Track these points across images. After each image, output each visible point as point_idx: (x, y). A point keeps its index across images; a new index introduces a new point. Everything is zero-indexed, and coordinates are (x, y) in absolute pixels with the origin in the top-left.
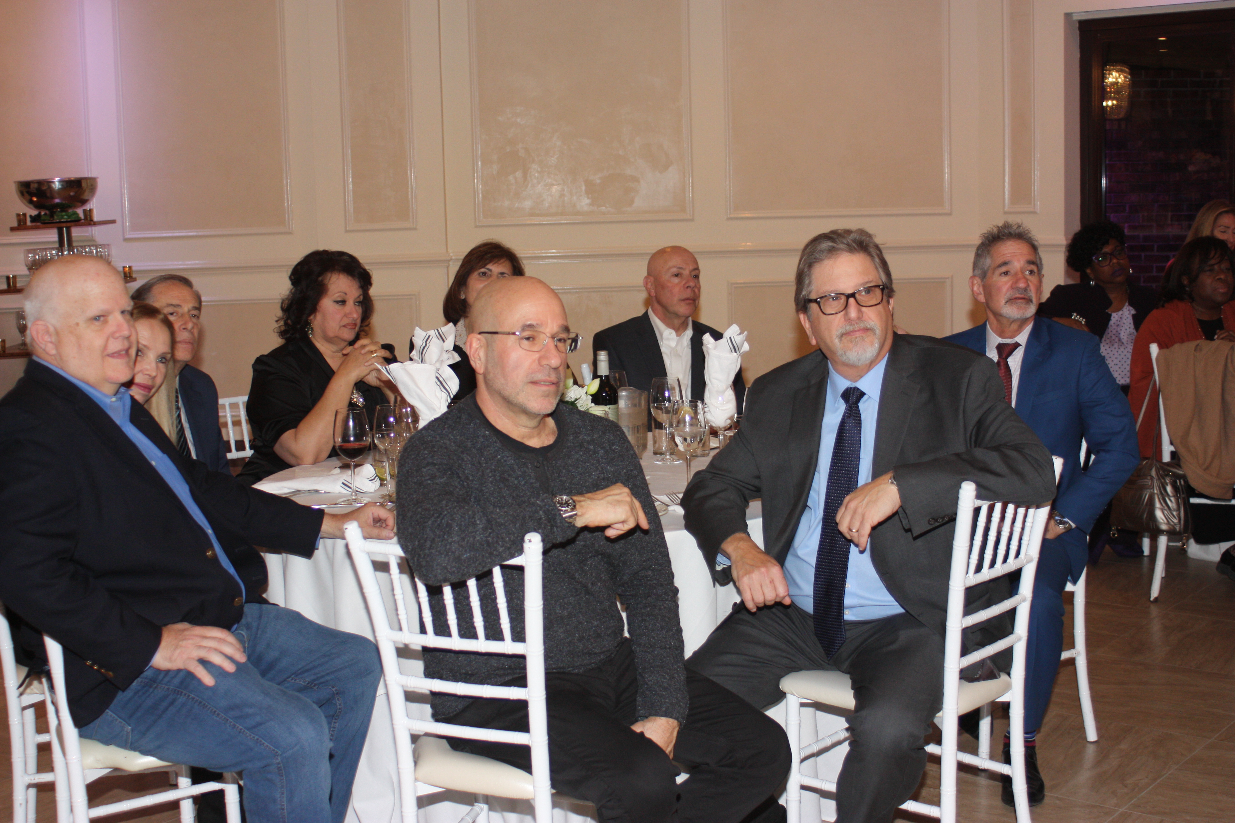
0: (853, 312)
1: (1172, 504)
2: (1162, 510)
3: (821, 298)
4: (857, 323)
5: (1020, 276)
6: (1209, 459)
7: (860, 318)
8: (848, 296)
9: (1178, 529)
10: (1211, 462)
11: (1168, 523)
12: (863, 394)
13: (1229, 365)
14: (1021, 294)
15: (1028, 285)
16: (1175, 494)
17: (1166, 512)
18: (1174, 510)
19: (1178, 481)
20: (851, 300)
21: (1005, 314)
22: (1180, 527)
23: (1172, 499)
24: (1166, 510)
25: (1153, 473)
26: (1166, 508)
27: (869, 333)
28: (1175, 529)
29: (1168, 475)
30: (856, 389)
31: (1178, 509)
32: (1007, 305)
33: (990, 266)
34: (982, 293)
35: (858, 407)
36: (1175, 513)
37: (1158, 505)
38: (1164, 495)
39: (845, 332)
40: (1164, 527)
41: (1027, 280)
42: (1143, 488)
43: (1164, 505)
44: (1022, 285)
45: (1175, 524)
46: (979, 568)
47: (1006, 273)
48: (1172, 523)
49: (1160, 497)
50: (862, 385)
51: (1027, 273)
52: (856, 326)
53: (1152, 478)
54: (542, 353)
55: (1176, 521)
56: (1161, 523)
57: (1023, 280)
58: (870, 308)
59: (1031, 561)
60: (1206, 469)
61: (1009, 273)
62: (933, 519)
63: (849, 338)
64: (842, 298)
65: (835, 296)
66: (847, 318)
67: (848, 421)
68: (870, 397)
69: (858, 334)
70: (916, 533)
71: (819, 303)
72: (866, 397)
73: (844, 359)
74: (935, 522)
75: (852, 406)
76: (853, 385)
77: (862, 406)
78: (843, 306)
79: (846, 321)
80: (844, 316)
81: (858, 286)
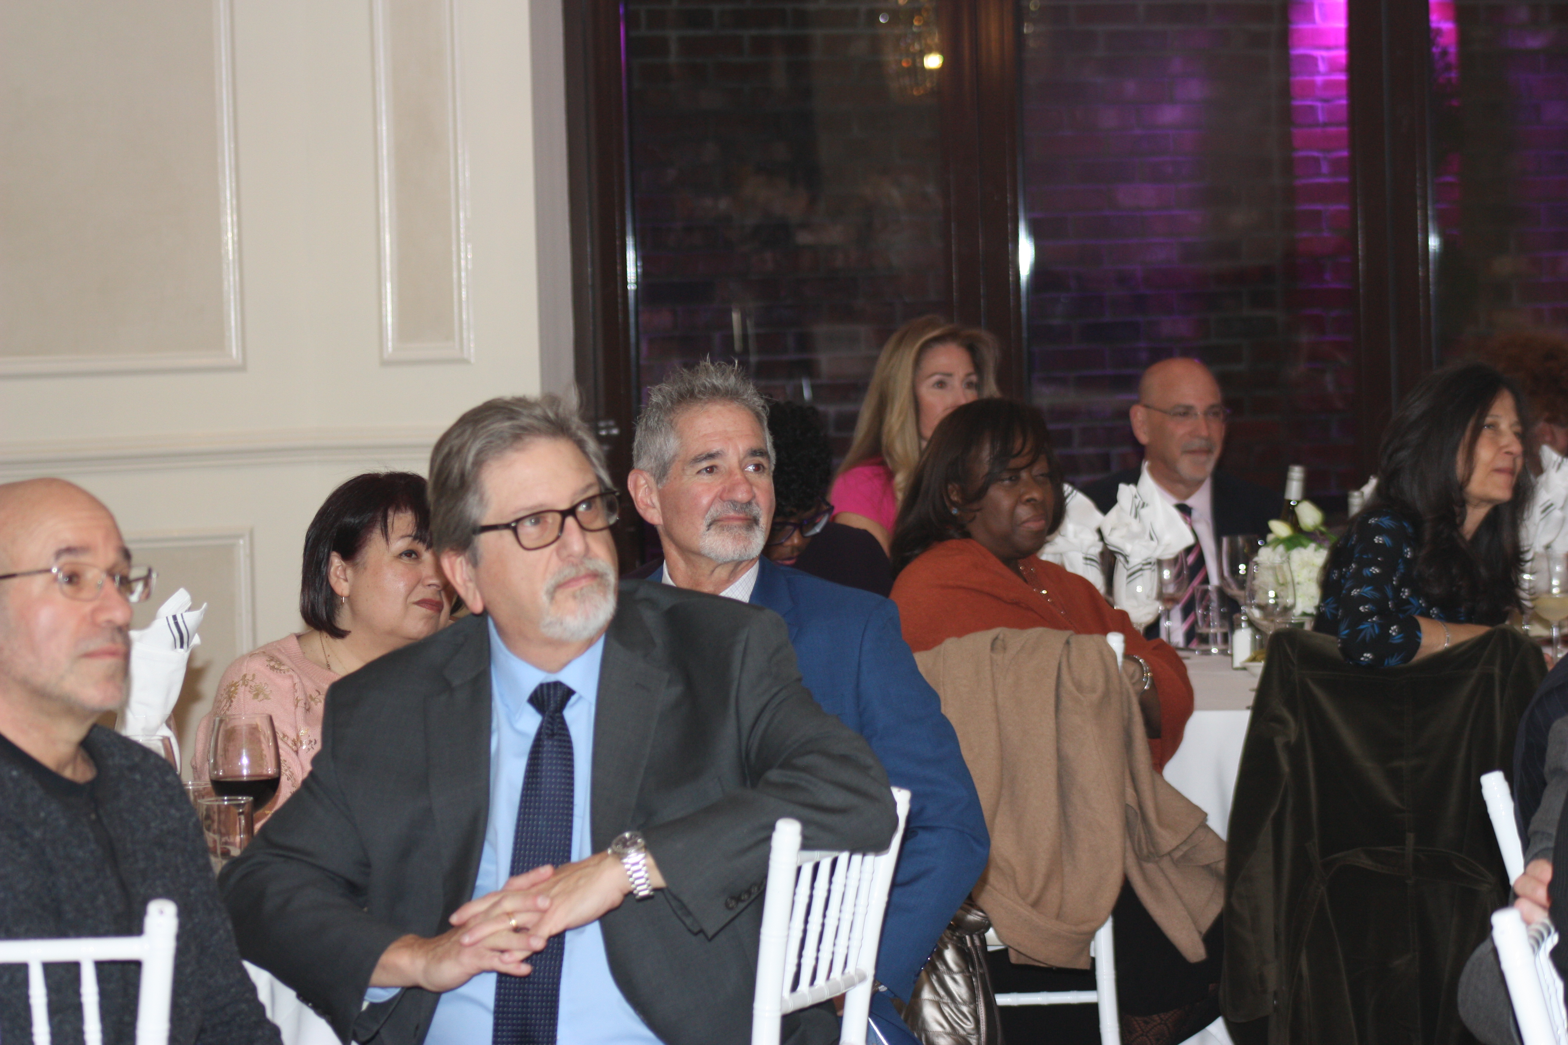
0: (574, 541)
1: (959, 988)
2: (938, 1006)
3: (518, 521)
5: (739, 476)
6: (1038, 884)
7: (587, 553)
8: (565, 514)
9: (974, 1042)
10: (1045, 888)
12: (570, 693)
13: (1065, 676)
14: (738, 512)
15: (754, 497)
16: (963, 966)
17: (946, 1010)
18: (965, 1003)
19: (967, 937)
20: (570, 521)
21: (705, 551)
23: (958, 977)
24: (947, 1004)
26: (946, 999)
27: (598, 580)
30: (558, 684)
32: (712, 531)
33: (675, 456)
34: (657, 504)
35: (562, 718)
36: (965, 1009)
38: (939, 970)
39: (562, 582)
40: (944, 1041)
41: (751, 484)
43: (942, 993)
44: (741, 495)
45: (969, 1034)
46: (795, 985)
47: (711, 470)
48: (962, 1032)
50: (569, 677)
51: (751, 468)
52: (581, 568)
54: (96, 603)
55: (970, 1026)
57: (744, 488)
58: (595, 534)
59: (863, 979)
60: (1035, 905)
61: (715, 470)
62: (732, 898)
63: (569, 590)
64: (553, 520)
65: (538, 516)
66: (565, 553)
67: (547, 743)
68: (580, 697)
69: (584, 583)
70: (710, 934)
71: (515, 531)
72: (573, 699)
73: (555, 632)
74: (737, 903)
75: (551, 717)
76: (552, 678)
77: (569, 714)
78: (556, 533)
79: (562, 560)
80: (558, 551)
81: (575, 494)
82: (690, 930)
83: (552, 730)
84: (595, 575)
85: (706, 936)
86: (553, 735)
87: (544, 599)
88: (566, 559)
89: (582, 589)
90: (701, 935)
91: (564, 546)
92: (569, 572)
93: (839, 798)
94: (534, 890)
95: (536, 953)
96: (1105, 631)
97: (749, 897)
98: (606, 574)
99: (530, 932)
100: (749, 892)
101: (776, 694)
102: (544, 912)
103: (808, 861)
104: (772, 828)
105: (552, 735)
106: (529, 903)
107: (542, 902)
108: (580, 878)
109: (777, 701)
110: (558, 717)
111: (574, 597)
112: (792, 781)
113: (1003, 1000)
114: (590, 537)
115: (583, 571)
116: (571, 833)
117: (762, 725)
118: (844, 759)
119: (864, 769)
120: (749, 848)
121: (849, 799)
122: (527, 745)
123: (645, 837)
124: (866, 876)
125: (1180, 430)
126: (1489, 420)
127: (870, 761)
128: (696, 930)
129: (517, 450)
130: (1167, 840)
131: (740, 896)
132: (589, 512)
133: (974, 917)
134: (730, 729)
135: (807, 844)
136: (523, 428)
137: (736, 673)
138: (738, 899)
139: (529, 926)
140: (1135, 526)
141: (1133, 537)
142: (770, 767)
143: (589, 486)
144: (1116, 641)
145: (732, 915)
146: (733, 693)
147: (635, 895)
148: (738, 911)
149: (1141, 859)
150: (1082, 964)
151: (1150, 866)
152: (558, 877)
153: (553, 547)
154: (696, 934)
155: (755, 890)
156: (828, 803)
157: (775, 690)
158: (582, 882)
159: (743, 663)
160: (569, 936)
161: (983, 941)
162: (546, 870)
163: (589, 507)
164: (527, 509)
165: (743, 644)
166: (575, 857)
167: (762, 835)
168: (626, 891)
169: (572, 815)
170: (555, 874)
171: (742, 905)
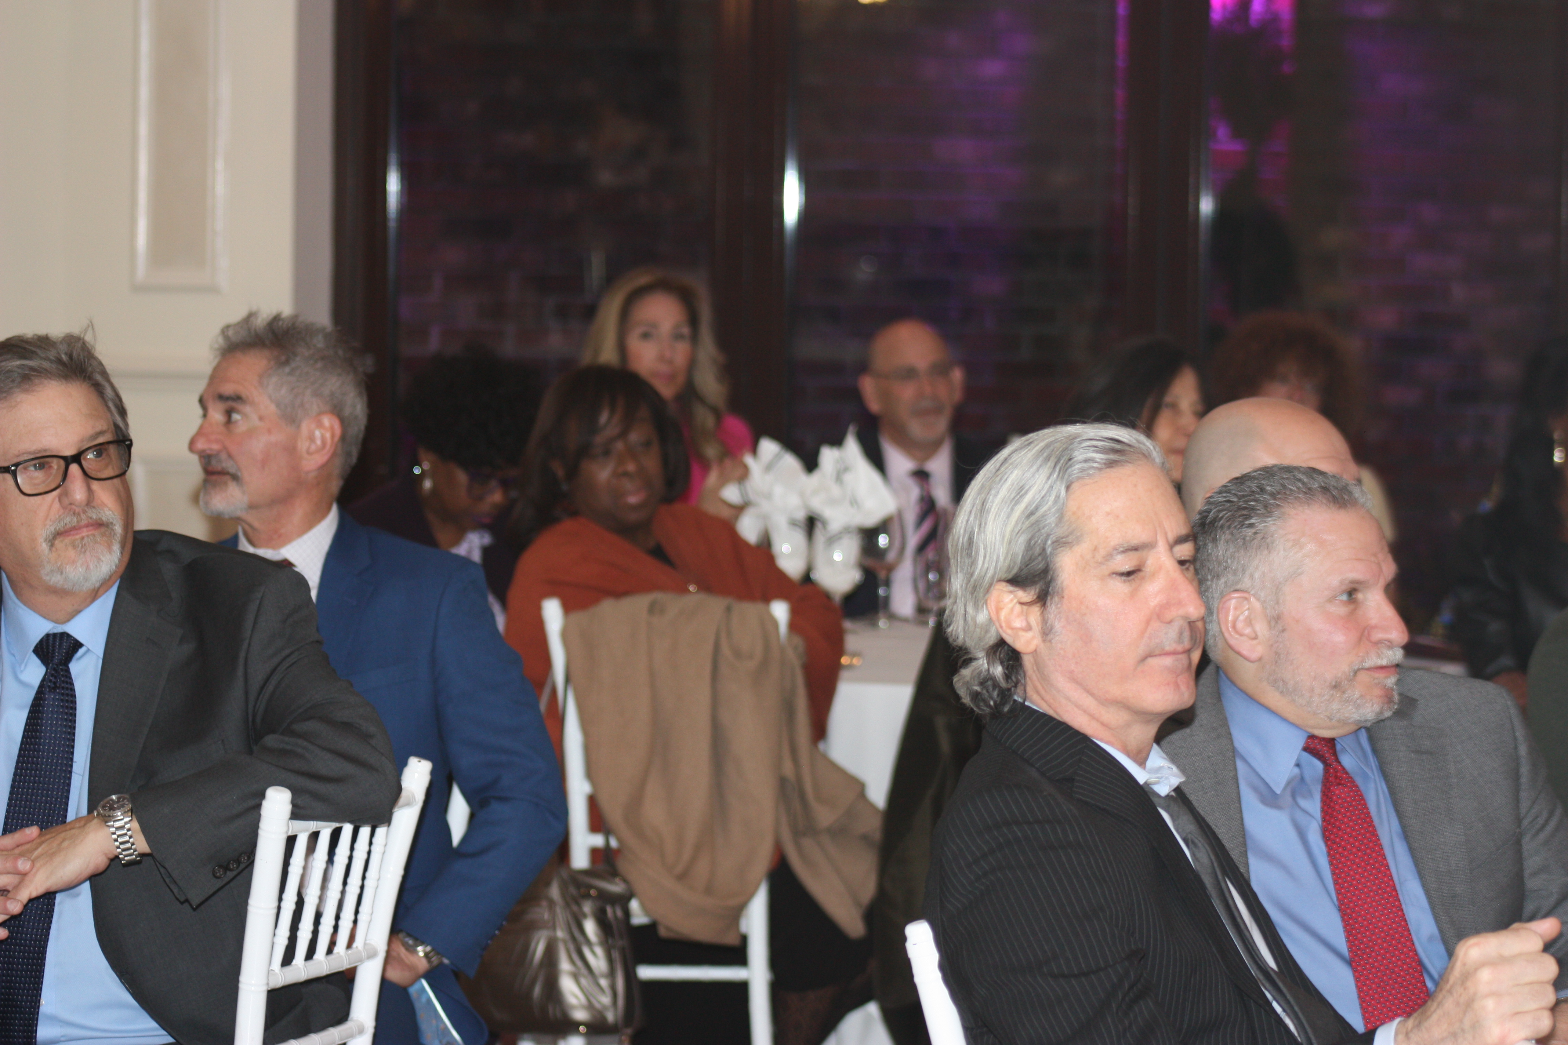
0: (78, 489)
1: (597, 960)
2: (576, 977)
3: (17, 465)
4: (84, 512)
6: (687, 855)
7: (90, 501)
8: (69, 460)
9: (610, 1017)
10: (693, 859)
11: (590, 1006)
12: (78, 645)
13: (724, 643)
16: (604, 937)
17: (583, 981)
18: (603, 976)
19: (609, 907)
20: (74, 468)
22: (616, 1015)
23: (598, 950)
24: (584, 976)
25: (555, 891)
26: (584, 970)
27: (103, 529)
28: (604, 1019)
29: (587, 896)
30: (65, 636)
31: (611, 974)
35: (68, 671)
36: (603, 983)
37: (565, 965)
38: (578, 941)
39: (62, 529)
40: (580, 1015)
42: (532, 927)
43: (579, 963)
45: (605, 1008)
46: (288, 958)
48: (597, 1004)
49: (572, 947)
50: (77, 628)
52: (83, 516)
53: (551, 903)
55: (606, 999)
56: (573, 1007)
58: (102, 482)
59: (372, 955)
60: (682, 877)
62: (220, 866)
63: (68, 540)
64: (56, 464)
65: (42, 460)
66: (66, 501)
67: (49, 696)
68: (88, 650)
69: (85, 532)
70: (195, 902)
71: (14, 475)
72: (81, 651)
73: (56, 580)
74: (225, 873)
75: (54, 669)
76: (59, 629)
77: (75, 667)
78: (60, 478)
79: (64, 508)
80: (60, 498)
81: (82, 441)
82: (177, 899)
83: (55, 683)
84: (100, 524)
85: (191, 905)
86: (55, 688)
87: (44, 546)
88: (68, 506)
89: (83, 538)
90: (186, 905)
91: (66, 494)
92: (70, 521)
93: (337, 767)
94: (17, 851)
95: (13, 918)
96: (767, 598)
97: (238, 867)
98: (112, 523)
99: (10, 895)
100: (238, 862)
101: (288, 656)
102: (24, 875)
103: (305, 831)
104: (263, 796)
105: (53, 689)
106: (9, 865)
107: (23, 865)
108: (64, 840)
109: (286, 664)
110: (62, 670)
111: (74, 547)
112: (288, 747)
113: (647, 972)
114: (95, 485)
115: (84, 522)
116: (68, 791)
117: (270, 688)
118: (347, 727)
119: (366, 737)
120: (239, 816)
121: (349, 769)
122: (29, 696)
123: (133, 800)
124: (377, 849)
125: (907, 393)
126: (1168, 399)
127: (372, 729)
128: (182, 899)
129: (26, 391)
130: (825, 817)
131: (228, 864)
132: (99, 459)
133: (616, 887)
134: (237, 691)
135: (297, 814)
136: (32, 369)
137: (248, 634)
138: (226, 868)
139: (9, 888)
140: (836, 491)
141: (833, 502)
142: (273, 731)
143: (101, 433)
144: (780, 611)
145: (219, 884)
146: (242, 655)
147: (121, 860)
148: (226, 880)
149: (797, 834)
150: (730, 940)
151: (808, 843)
152: (43, 839)
153: (55, 493)
154: (182, 903)
155: (244, 859)
156: (324, 771)
157: (287, 652)
158: (65, 844)
159: (255, 623)
160: (59, 898)
161: (627, 913)
162: (33, 831)
163: (99, 454)
164: (30, 453)
165: (258, 602)
166: (71, 816)
167: (251, 803)
168: (111, 856)
169: (71, 772)
170: (40, 835)
171: (230, 875)
